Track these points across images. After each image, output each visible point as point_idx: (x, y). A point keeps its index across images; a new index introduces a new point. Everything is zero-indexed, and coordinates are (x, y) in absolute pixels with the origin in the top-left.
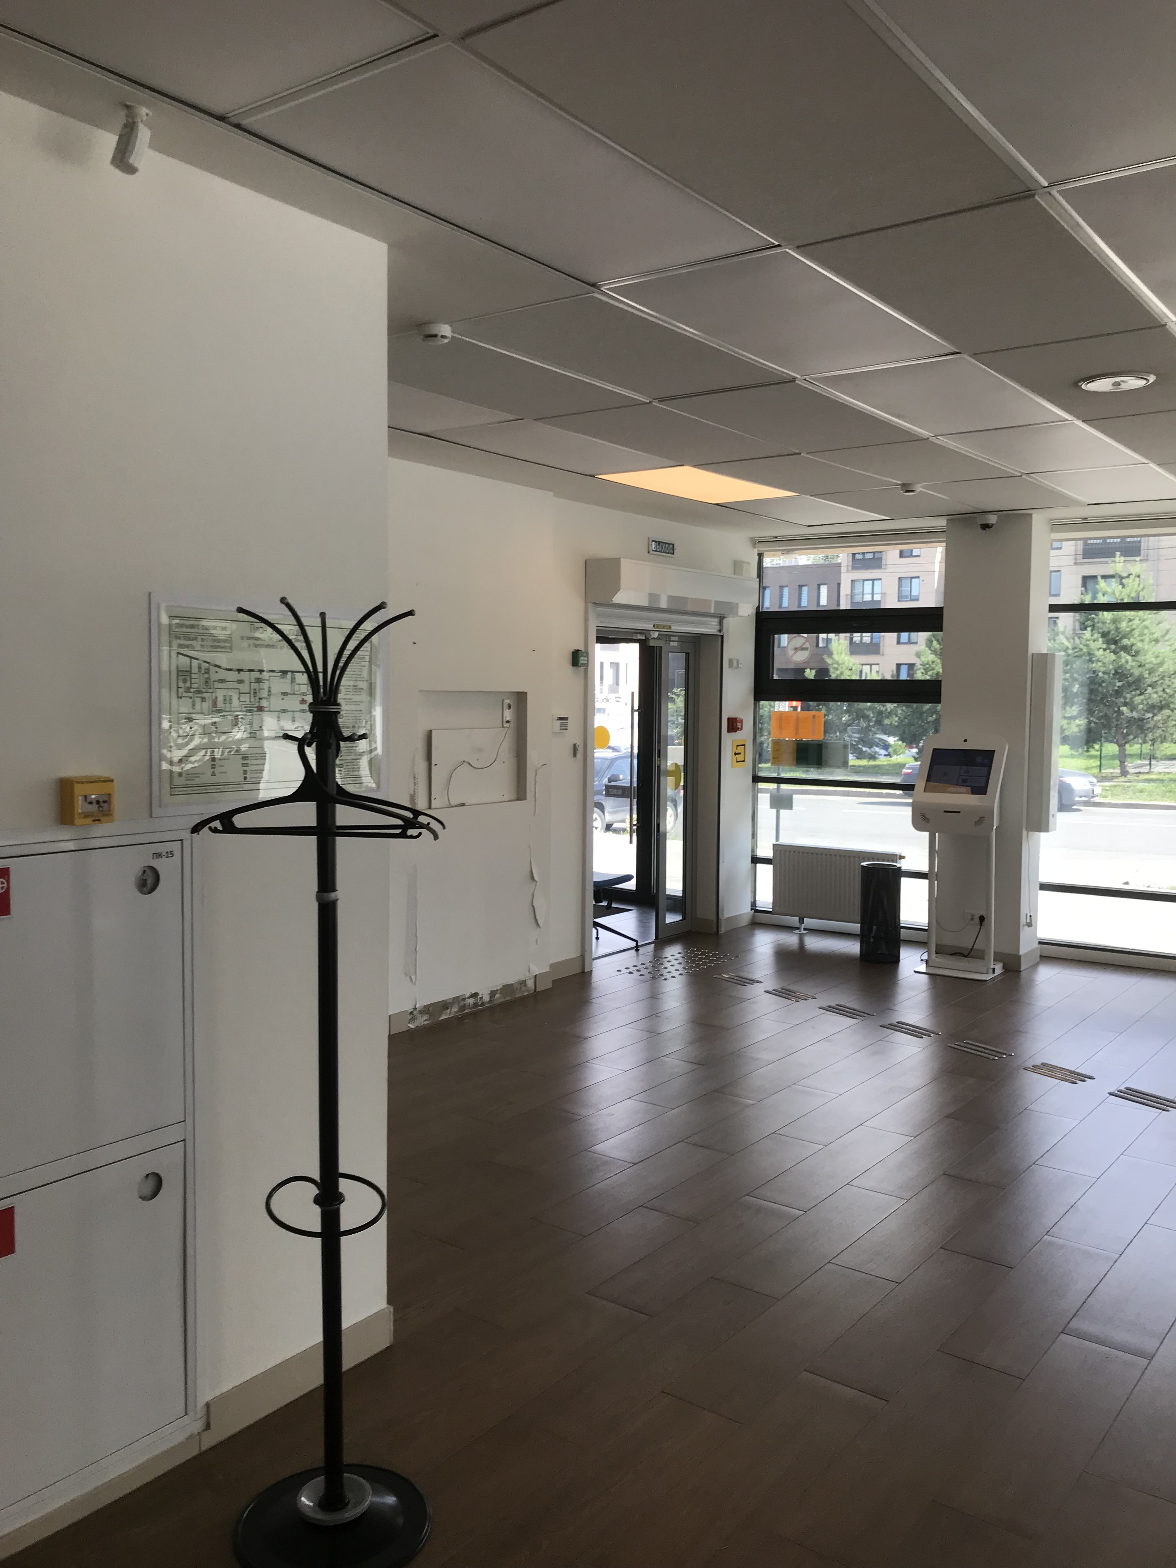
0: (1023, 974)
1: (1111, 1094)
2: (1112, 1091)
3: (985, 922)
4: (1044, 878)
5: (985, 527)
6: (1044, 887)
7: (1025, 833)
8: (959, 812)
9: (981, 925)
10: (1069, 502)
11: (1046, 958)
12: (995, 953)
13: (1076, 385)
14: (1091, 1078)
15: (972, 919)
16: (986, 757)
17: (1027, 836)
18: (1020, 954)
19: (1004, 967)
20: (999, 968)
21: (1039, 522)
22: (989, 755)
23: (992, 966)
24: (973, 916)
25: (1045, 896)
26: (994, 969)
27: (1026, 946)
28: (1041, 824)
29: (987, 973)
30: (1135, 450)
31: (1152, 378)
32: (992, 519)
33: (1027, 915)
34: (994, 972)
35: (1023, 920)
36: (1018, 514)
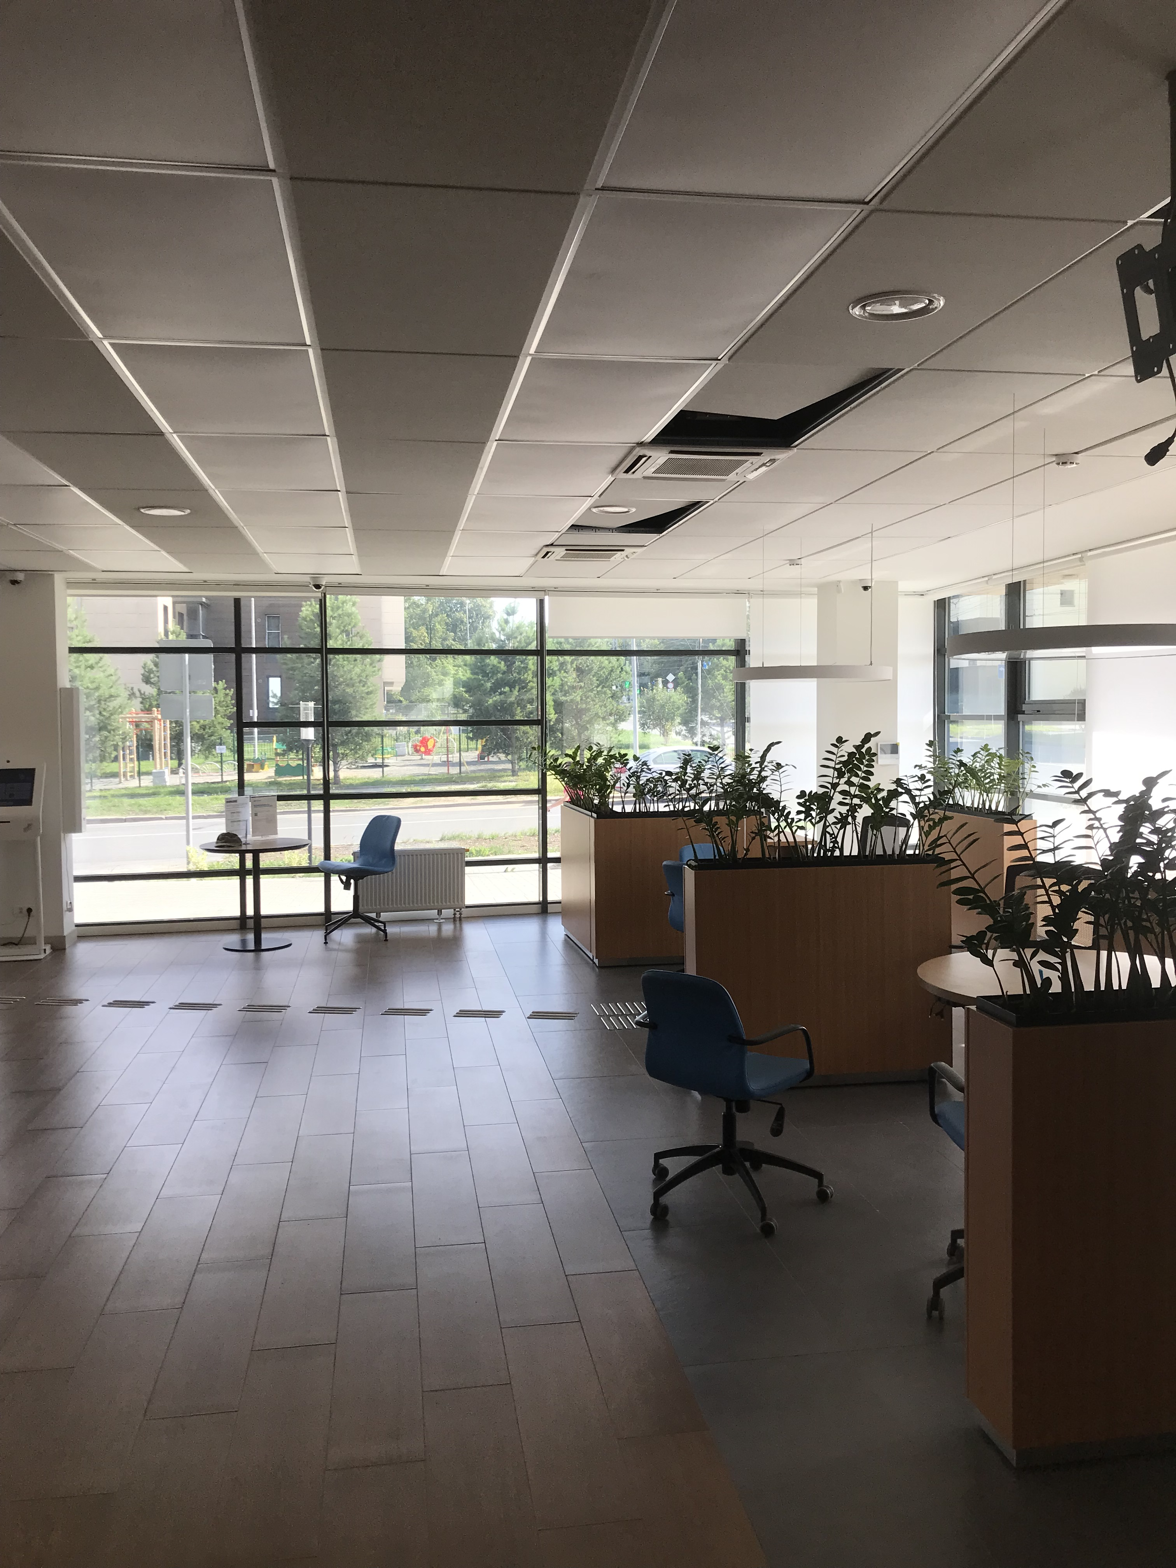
0: (67, 951)
1: (170, 1008)
2: (171, 1006)
3: (32, 914)
4: (79, 870)
5: (14, 582)
6: (79, 879)
7: (62, 834)
8: (9, 822)
9: (29, 916)
10: (88, 568)
11: (82, 937)
12: (45, 937)
13: (138, 509)
14: (153, 1002)
15: (21, 912)
16: (29, 775)
17: (64, 837)
18: (65, 934)
19: (51, 948)
20: (48, 948)
21: (59, 580)
22: (32, 771)
23: (44, 948)
24: (21, 909)
25: (78, 886)
26: (45, 950)
27: (68, 930)
28: (74, 825)
29: (40, 954)
30: (154, 543)
31: (188, 511)
32: (20, 577)
33: (67, 902)
34: (45, 952)
35: (65, 908)
36: (42, 574)
